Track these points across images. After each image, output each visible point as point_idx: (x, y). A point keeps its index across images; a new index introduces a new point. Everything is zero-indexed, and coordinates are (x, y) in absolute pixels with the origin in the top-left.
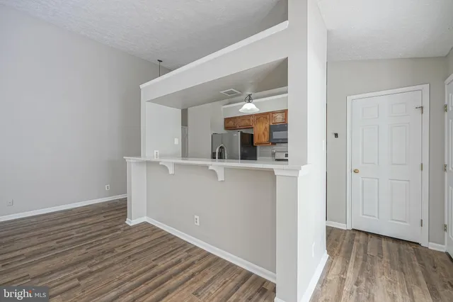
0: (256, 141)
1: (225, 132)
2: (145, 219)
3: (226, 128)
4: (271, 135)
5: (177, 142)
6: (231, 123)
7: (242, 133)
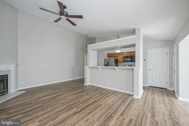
0: (118, 61)
1: (108, 58)
2: (89, 84)
3: (108, 57)
4: (124, 59)
5: (96, 61)
6: (110, 56)
7: (115, 59)
